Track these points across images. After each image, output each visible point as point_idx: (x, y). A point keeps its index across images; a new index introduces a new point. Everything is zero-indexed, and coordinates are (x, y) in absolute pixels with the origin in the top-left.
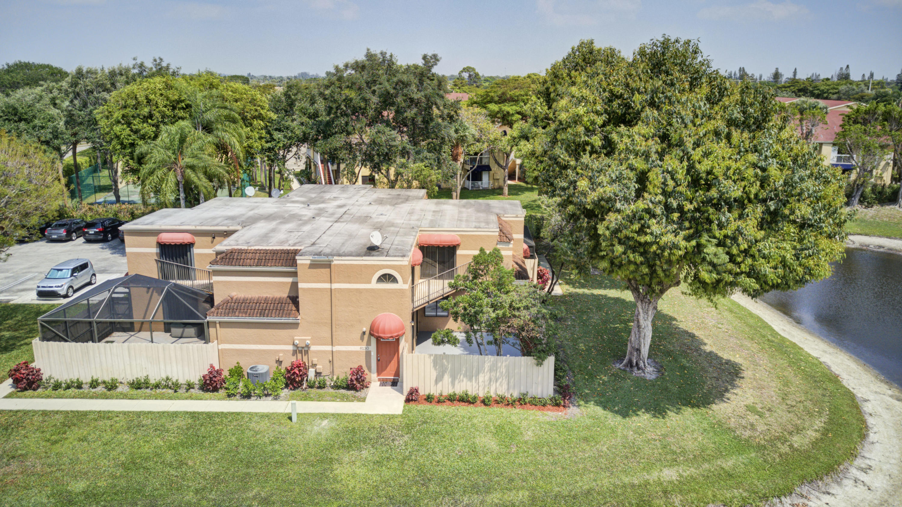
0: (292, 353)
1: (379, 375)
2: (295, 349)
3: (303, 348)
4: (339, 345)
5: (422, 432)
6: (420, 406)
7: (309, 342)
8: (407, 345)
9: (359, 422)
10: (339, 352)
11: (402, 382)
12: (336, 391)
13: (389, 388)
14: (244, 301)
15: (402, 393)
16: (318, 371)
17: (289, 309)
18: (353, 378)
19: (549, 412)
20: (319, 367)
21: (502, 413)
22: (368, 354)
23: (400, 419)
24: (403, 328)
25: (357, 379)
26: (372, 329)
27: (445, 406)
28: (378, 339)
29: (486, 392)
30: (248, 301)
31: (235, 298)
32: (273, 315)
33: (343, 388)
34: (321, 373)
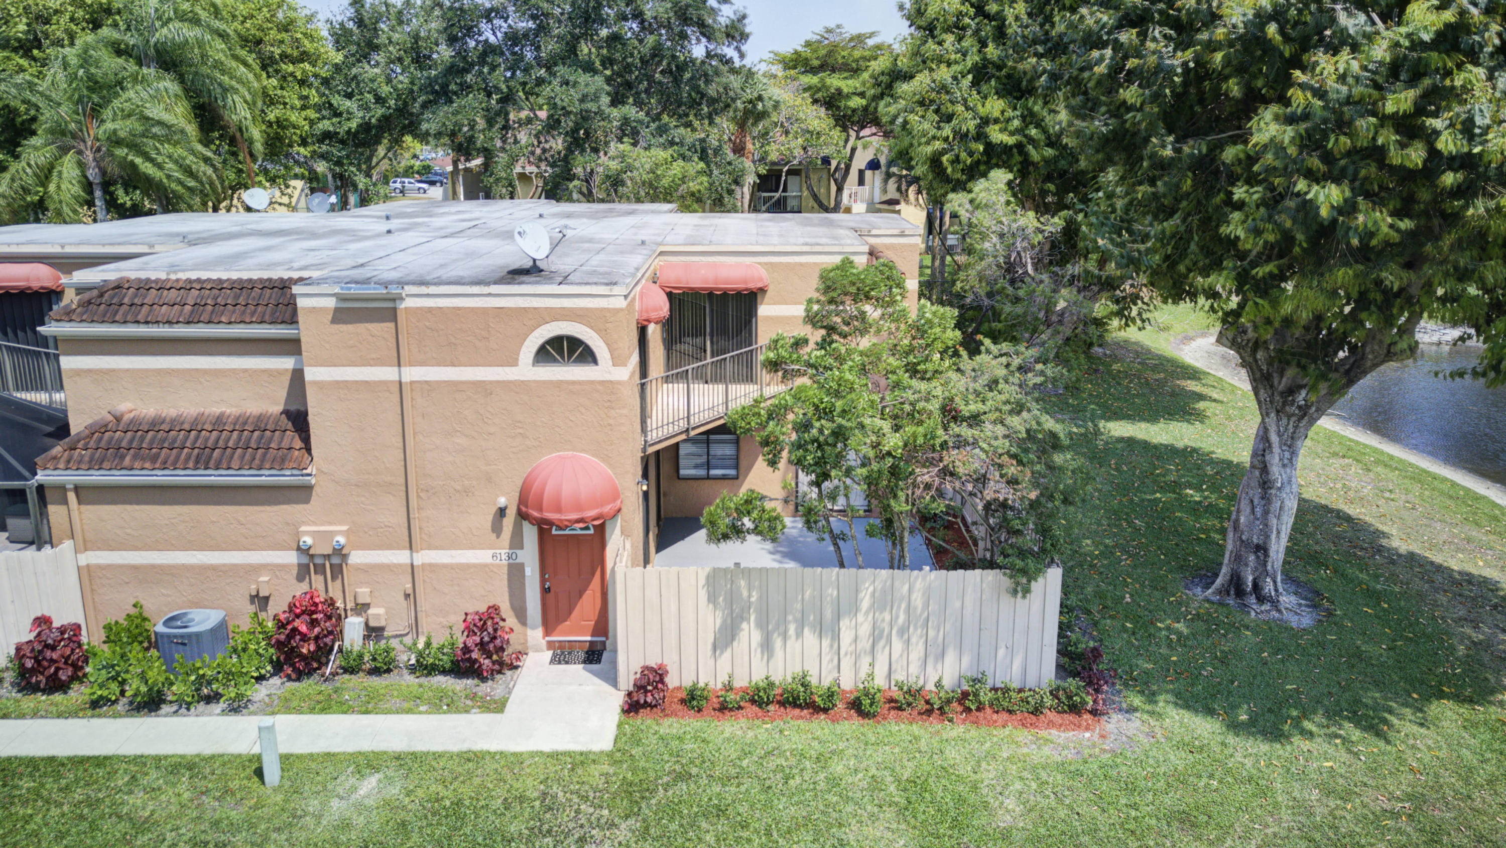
0: (295, 572)
1: (548, 632)
2: (305, 560)
3: (327, 557)
4: (430, 547)
5: (672, 810)
6: (667, 722)
7: (342, 540)
8: (628, 545)
9: (477, 781)
10: (433, 567)
11: (615, 651)
12: (423, 680)
13: (577, 670)
14: (155, 424)
15: (614, 683)
16: (372, 624)
17: (285, 444)
18: (470, 643)
19: (1054, 732)
20: (377, 614)
21: (917, 738)
22: (516, 572)
23: (606, 768)
24: (615, 495)
25: (482, 645)
26: (523, 500)
27: (743, 722)
28: (544, 528)
29: (863, 675)
30: (165, 427)
31: (127, 417)
32: (235, 464)
33: (444, 672)
34: (382, 629)
